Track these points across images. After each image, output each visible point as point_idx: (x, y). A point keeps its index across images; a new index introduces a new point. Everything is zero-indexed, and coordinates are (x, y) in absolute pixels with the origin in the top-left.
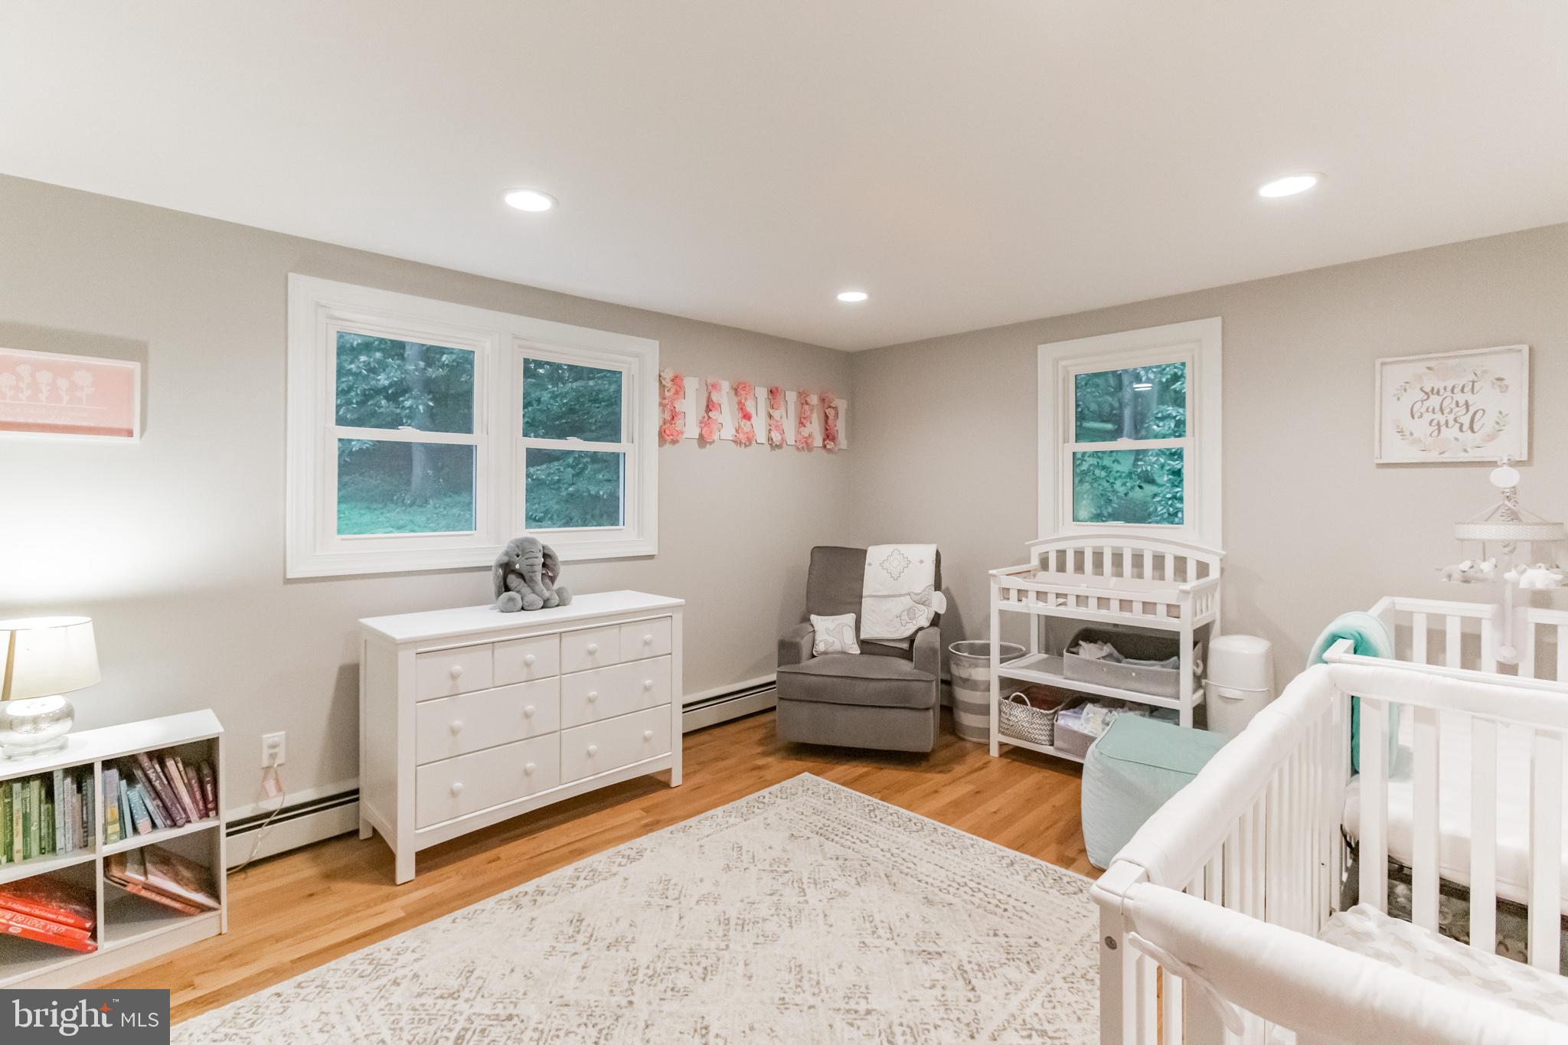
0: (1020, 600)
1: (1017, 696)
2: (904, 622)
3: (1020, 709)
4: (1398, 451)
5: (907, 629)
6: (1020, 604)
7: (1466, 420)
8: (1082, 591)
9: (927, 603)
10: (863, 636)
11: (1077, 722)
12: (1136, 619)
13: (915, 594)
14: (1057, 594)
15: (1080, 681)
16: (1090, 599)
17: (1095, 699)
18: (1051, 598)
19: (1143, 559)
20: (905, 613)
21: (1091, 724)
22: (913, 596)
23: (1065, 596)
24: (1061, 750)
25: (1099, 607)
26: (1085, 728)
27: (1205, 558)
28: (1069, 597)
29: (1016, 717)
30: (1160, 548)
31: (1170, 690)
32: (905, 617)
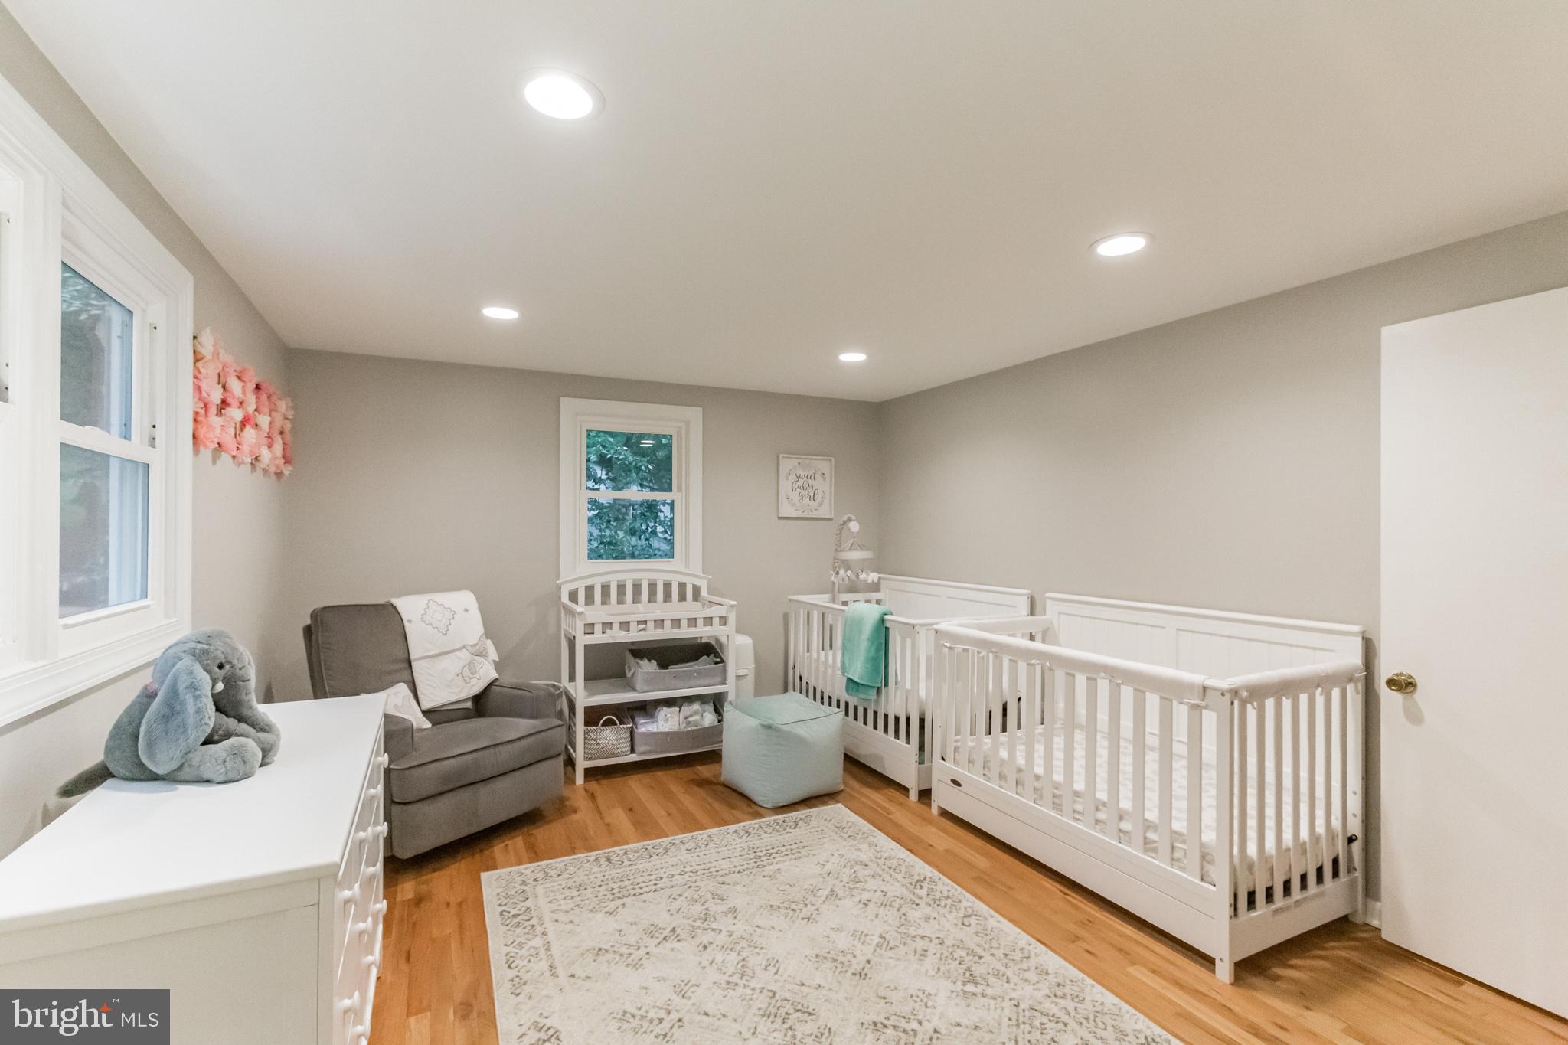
0: (603, 633)
1: (606, 720)
2: (467, 679)
3: (609, 731)
4: (787, 510)
5: (473, 686)
6: (605, 635)
7: (811, 494)
8: (659, 616)
9: (484, 653)
10: (426, 706)
11: (655, 725)
12: (668, 633)
13: (472, 646)
14: (638, 622)
15: (653, 691)
16: (665, 622)
17: (669, 702)
18: (633, 626)
19: (656, 587)
20: (466, 668)
21: (670, 722)
22: (470, 648)
23: (645, 622)
24: (644, 753)
25: (672, 627)
26: (666, 727)
27: (698, 582)
28: (648, 623)
29: (606, 739)
30: (668, 577)
31: (719, 679)
32: (467, 673)
